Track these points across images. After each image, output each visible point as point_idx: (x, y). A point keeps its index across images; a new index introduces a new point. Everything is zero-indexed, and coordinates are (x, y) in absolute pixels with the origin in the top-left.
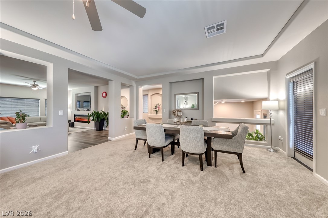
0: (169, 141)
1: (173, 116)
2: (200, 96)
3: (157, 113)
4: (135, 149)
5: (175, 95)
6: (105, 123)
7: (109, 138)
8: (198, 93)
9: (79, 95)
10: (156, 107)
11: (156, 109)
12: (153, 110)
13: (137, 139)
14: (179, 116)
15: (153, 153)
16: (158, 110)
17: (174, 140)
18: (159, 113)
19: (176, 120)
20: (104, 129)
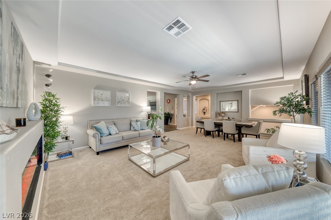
0: (217, 129)
1: (218, 116)
2: (239, 102)
3: (204, 114)
4: (196, 133)
5: (220, 102)
6: (169, 121)
7: (177, 128)
8: (238, 101)
9: (151, 101)
10: (204, 109)
11: (204, 111)
12: (201, 111)
13: (197, 128)
14: (222, 116)
15: (207, 135)
16: (205, 112)
17: (219, 129)
18: (206, 114)
19: (220, 118)
20: (168, 124)
